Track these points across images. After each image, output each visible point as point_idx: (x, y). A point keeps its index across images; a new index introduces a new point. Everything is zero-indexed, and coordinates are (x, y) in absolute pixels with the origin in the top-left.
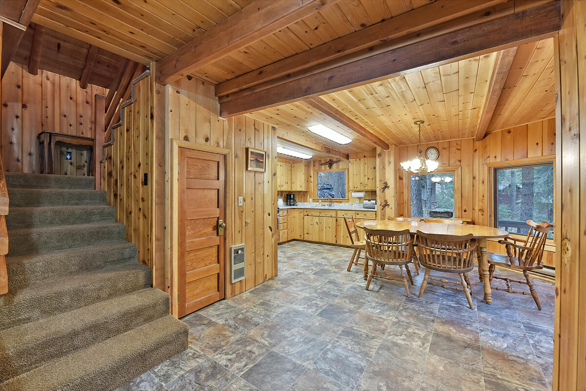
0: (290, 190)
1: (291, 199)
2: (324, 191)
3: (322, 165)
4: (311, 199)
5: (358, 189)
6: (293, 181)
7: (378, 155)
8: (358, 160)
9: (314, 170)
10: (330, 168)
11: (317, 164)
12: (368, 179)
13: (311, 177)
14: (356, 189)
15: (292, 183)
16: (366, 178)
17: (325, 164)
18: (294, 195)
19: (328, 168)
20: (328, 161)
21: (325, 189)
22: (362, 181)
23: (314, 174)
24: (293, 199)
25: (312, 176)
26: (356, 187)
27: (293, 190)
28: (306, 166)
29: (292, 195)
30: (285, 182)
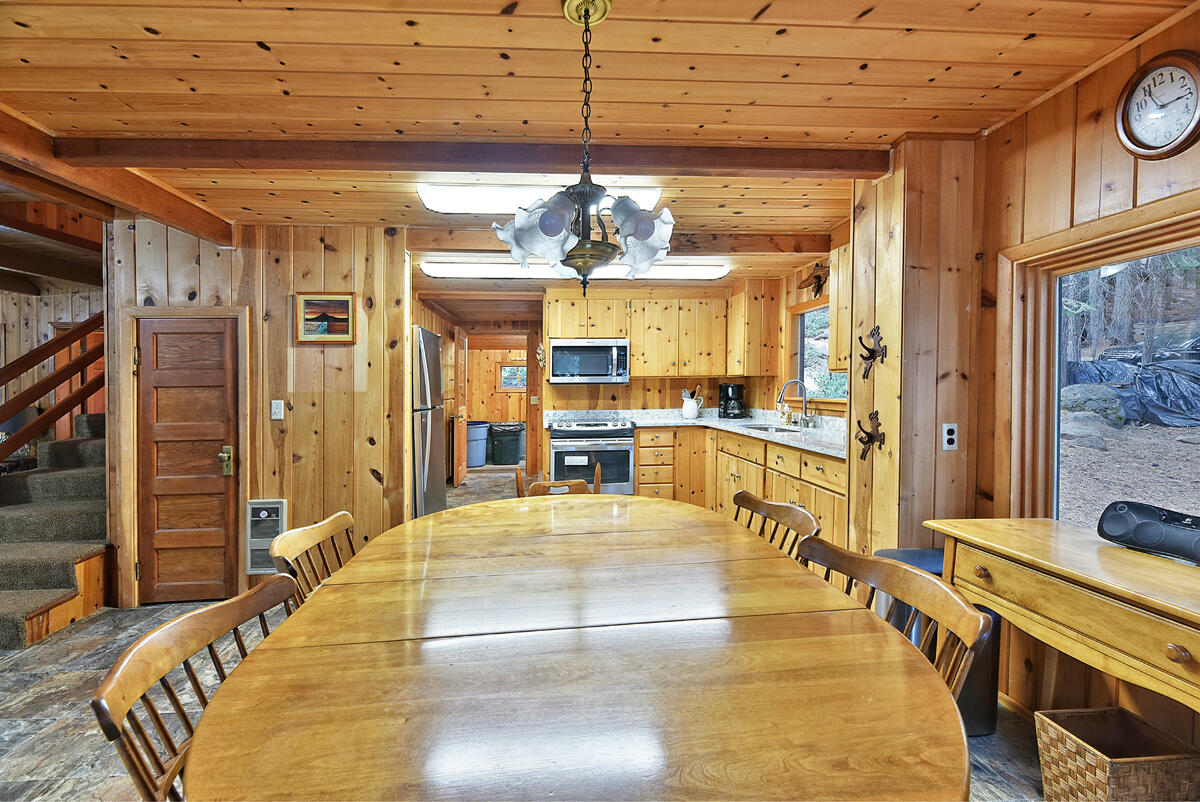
1: (727, 398)
6: (729, 347)
9: (787, 308)
11: (793, 286)
13: (781, 329)
15: (726, 353)
17: (807, 283)
18: (737, 388)
19: (811, 296)
20: (812, 269)
23: (786, 321)
24: (739, 398)
25: (784, 328)
27: (733, 372)
28: (759, 297)
29: (730, 389)
30: (698, 352)
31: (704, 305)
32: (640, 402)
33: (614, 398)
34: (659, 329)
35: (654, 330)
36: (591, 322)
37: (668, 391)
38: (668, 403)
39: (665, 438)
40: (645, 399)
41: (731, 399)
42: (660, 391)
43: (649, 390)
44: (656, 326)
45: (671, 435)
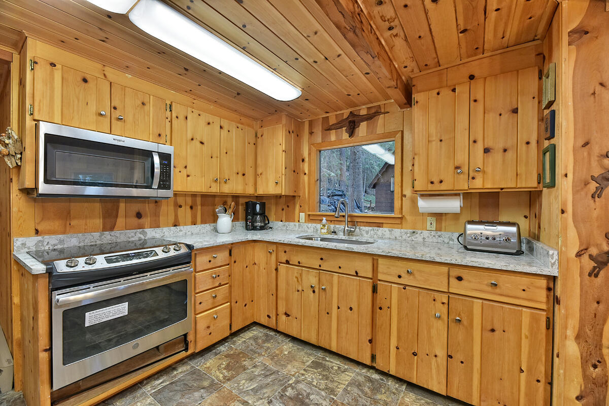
0: (250, 191)
1: (255, 214)
2: (335, 197)
3: (329, 129)
4: (302, 215)
5: (443, 187)
6: (259, 171)
7: (571, 33)
8: (446, 93)
9: (311, 144)
10: (351, 133)
11: (318, 130)
12: (487, 151)
13: (303, 160)
14: (437, 187)
15: (256, 175)
16: (480, 148)
17: (338, 126)
18: (263, 206)
19: (345, 136)
20: (345, 117)
21: (336, 195)
22: (461, 158)
23: (309, 154)
24: (263, 214)
25: (307, 159)
26: (436, 180)
27: (260, 192)
28: (291, 132)
29: (258, 206)
30: (235, 171)
31: (240, 129)
32: (171, 219)
33: (139, 215)
34: (202, 143)
35: (196, 143)
36: (116, 114)
37: (199, 207)
38: (199, 219)
39: (222, 257)
40: (176, 216)
41: (257, 214)
42: (191, 208)
43: (180, 206)
44: (199, 139)
45: (227, 253)
